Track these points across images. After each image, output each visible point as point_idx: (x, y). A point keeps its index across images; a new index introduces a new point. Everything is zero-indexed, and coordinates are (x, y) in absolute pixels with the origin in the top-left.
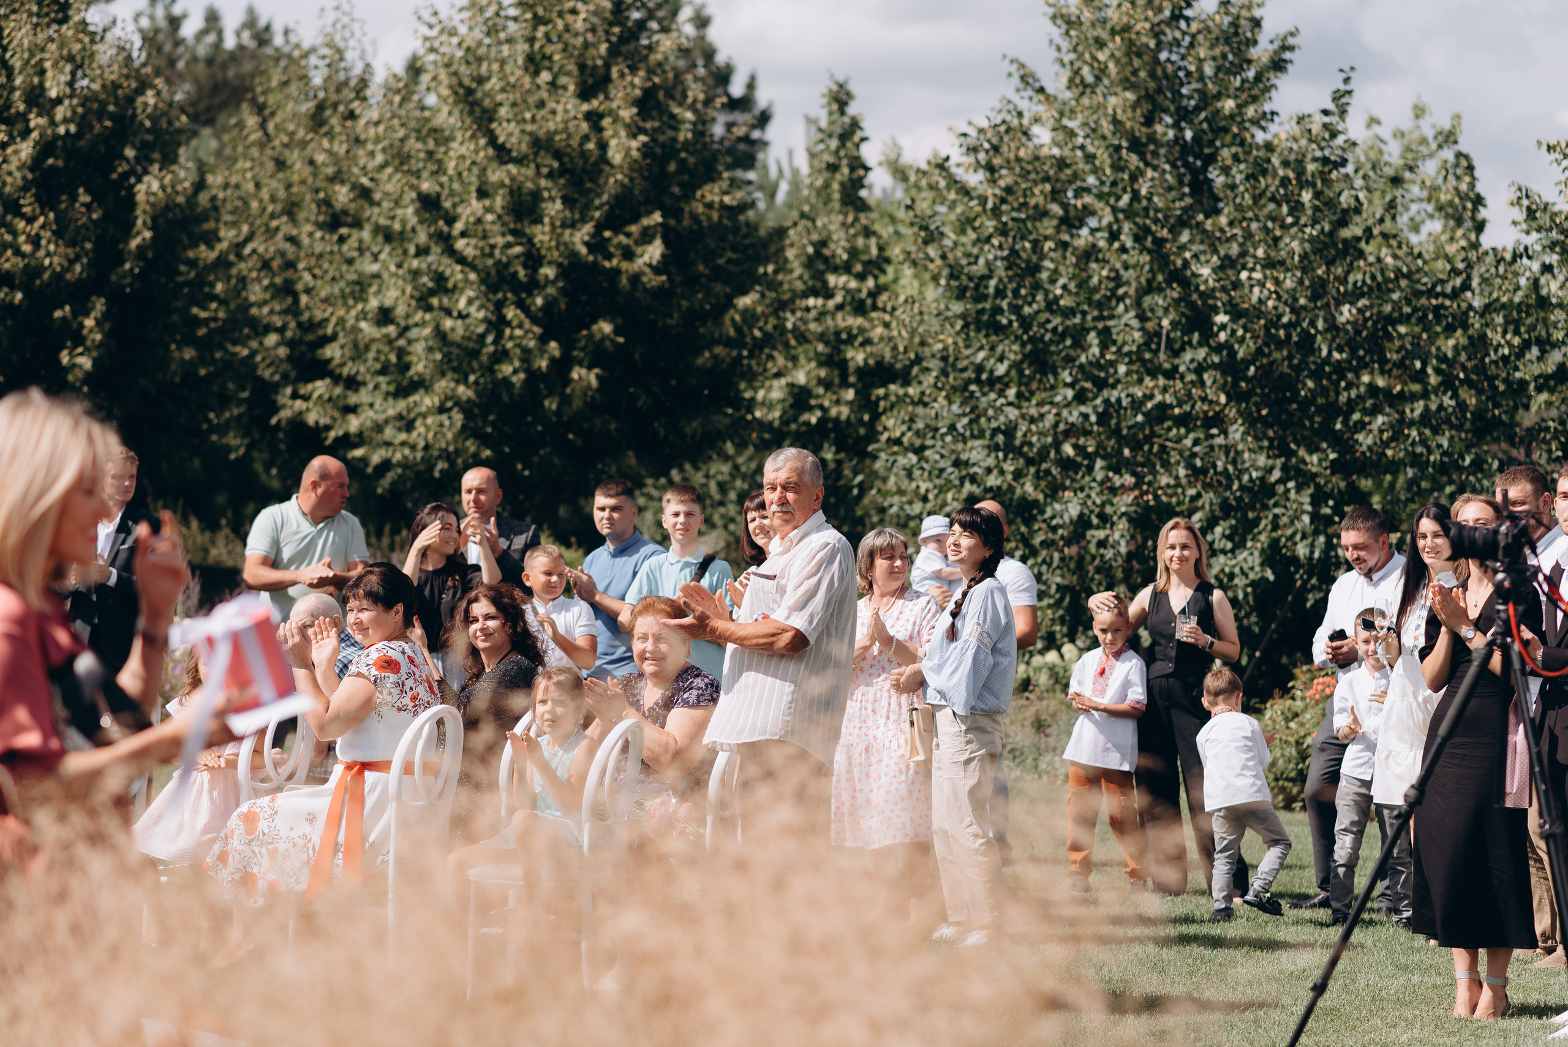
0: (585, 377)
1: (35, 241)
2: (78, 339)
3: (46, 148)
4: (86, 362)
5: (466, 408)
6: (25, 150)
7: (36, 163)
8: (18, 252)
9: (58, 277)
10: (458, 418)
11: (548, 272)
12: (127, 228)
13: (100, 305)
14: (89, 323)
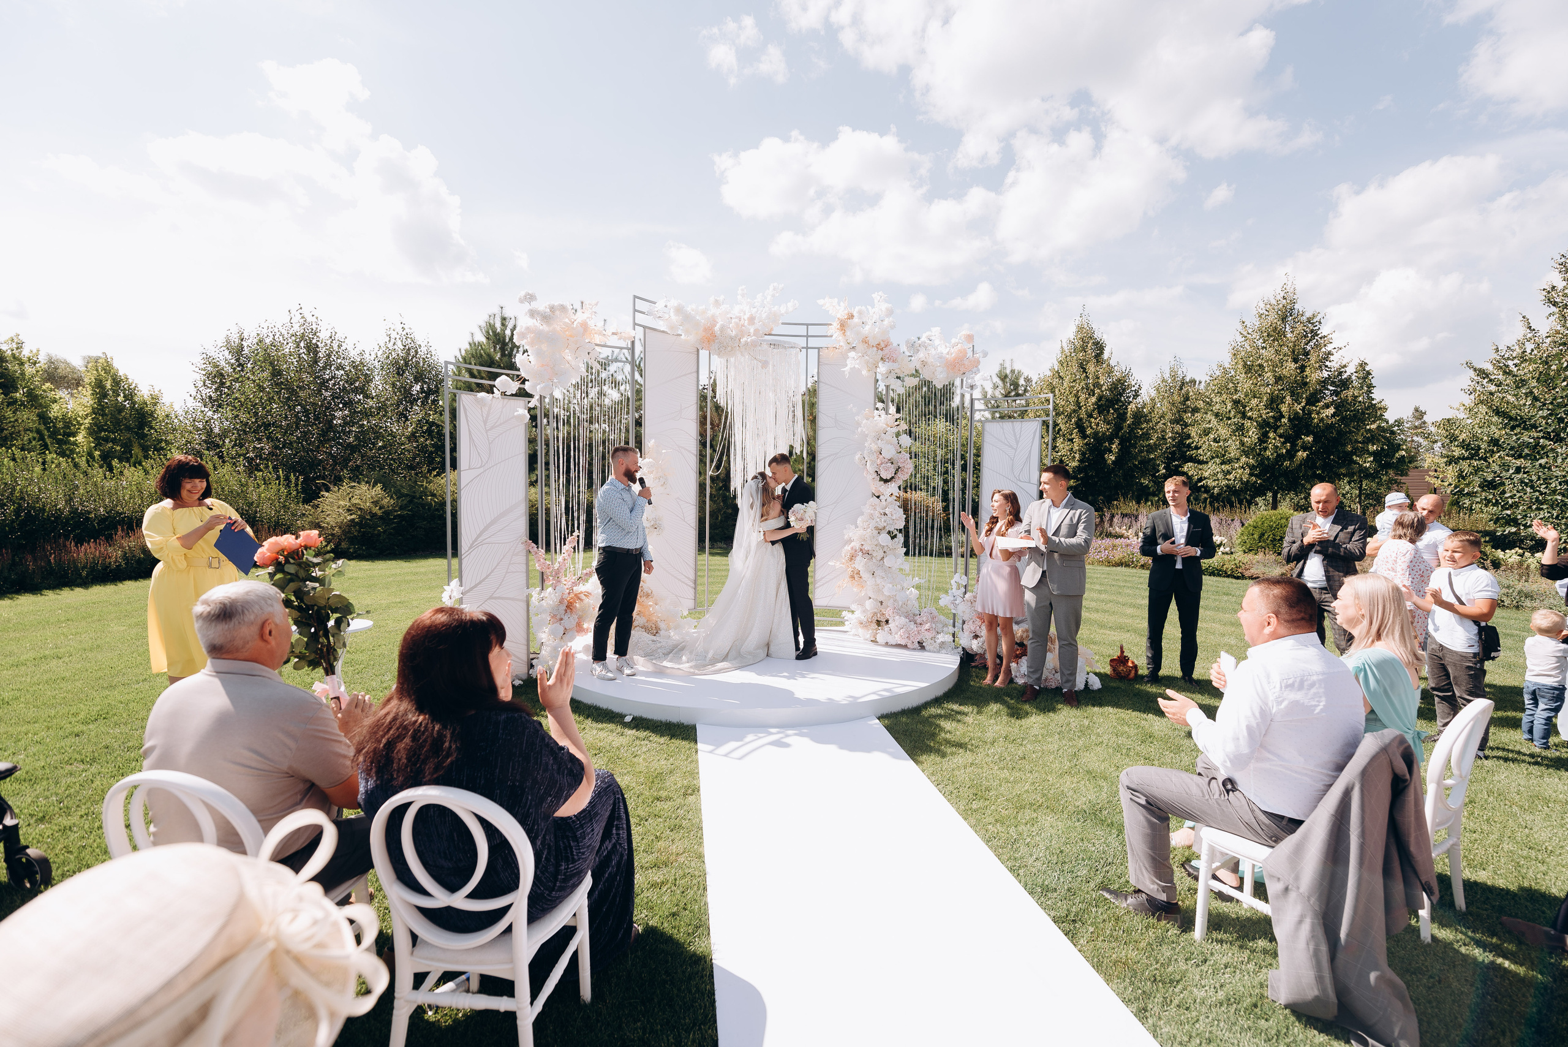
0: (1302, 454)
1: (1097, 425)
2: (1111, 451)
3: (1100, 398)
4: (1113, 458)
5: (1252, 468)
6: (1093, 399)
7: (1096, 403)
8: (1092, 428)
9: (1104, 434)
10: (1247, 471)
11: (1284, 420)
12: (1125, 420)
13: (1117, 441)
14: (1114, 446)
